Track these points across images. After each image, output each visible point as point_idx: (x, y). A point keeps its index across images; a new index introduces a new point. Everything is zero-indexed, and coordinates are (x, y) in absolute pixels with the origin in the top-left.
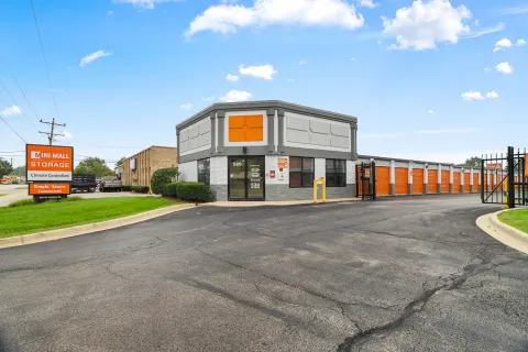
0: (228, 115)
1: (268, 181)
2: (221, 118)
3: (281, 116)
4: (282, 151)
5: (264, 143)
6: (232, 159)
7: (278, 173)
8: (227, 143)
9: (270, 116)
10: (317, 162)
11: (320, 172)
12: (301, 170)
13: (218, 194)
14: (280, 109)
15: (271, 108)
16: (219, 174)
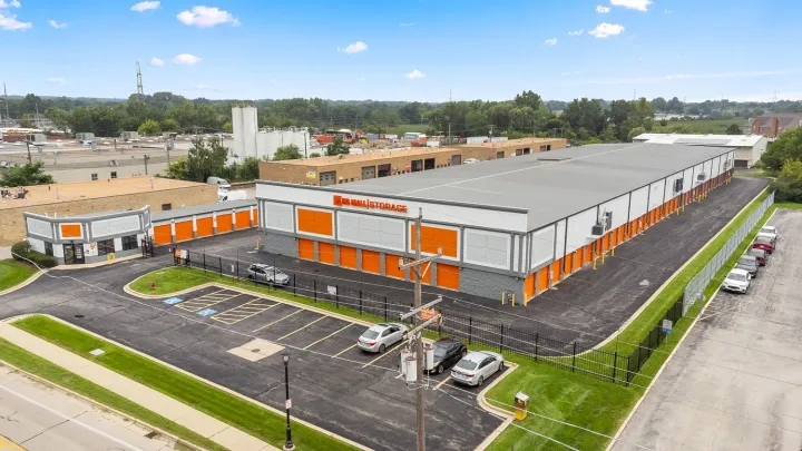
0: (60, 224)
1: (86, 255)
2: (57, 227)
3: (90, 225)
4: (92, 240)
5: (82, 237)
6: (64, 245)
7: (91, 251)
8: (62, 238)
9: (84, 226)
10: (116, 240)
11: (118, 244)
12: (106, 246)
13: (59, 261)
14: (89, 222)
15: (83, 222)
16: (59, 252)
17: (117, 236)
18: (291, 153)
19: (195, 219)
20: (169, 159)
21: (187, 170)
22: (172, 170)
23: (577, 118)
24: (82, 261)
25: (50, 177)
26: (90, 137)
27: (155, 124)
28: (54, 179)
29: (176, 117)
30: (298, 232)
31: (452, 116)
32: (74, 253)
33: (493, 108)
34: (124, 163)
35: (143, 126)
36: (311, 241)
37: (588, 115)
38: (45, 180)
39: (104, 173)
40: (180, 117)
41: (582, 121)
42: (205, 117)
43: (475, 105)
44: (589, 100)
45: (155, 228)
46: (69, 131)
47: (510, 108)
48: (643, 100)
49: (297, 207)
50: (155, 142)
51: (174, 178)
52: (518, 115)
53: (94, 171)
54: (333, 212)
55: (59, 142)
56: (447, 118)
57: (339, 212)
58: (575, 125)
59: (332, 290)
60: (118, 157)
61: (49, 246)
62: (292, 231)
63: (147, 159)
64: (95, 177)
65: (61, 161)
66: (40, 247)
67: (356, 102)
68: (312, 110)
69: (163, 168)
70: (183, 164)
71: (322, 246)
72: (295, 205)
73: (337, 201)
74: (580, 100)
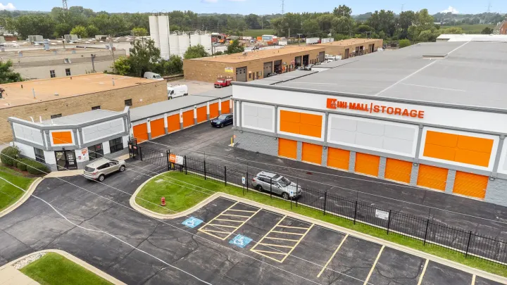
0: (51, 132)
1: (78, 161)
2: (48, 134)
3: (80, 132)
4: (83, 146)
5: (74, 144)
6: (55, 152)
7: (82, 156)
8: (53, 145)
9: (75, 132)
10: (104, 144)
11: (106, 148)
12: (96, 151)
13: (52, 168)
14: (80, 128)
15: (75, 128)
16: (50, 159)
17: (105, 140)
18: (197, 52)
19: (165, 116)
20: (113, 57)
21: (129, 67)
22: (117, 67)
23: (377, 25)
24: (75, 166)
25: (18, 75)
26: (39, 38)
27: (83, 28)
28: (22, 76)
29: (95, 23)
30: (279, 132)
31: (290, 24)
32: (66, 160)
33: (320, 18)
34: (75, 61)
35: (74, 30)
36: (294, 141)
37: (385, 22)
38: (15, 78)
39: (60, 70)
40: (99, 25)
41: (381, 26)
42: (117, 24)
43: (306, 16)
44: (386, 11)
45: (134, 127)
46: (16, 33)
47: (332, 18)
48: (425, 12)
49: (279, 109)
50: (91, 43)
51: (118, 74)
52: (338, 23)
53: (52, 68)
54: (324, 115)
55: (14, 43)
56: (287, 24)
57: (330, 115)
58: (377, 30)
59: (382, 215)
60: (70, 56)
61: (39, 153)
62: (273, 131)
63: (93, 57)
64: (53, 75)
65: (23, 60)
66: (30, 153)
67: (207, 14)
68: (187, 19)
69: (109, 65)
70: (125, 62)
71: (305, 146)
72: (277, 106)
73: (330, 103)
74: (379, 11)
